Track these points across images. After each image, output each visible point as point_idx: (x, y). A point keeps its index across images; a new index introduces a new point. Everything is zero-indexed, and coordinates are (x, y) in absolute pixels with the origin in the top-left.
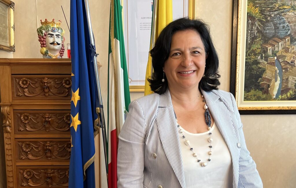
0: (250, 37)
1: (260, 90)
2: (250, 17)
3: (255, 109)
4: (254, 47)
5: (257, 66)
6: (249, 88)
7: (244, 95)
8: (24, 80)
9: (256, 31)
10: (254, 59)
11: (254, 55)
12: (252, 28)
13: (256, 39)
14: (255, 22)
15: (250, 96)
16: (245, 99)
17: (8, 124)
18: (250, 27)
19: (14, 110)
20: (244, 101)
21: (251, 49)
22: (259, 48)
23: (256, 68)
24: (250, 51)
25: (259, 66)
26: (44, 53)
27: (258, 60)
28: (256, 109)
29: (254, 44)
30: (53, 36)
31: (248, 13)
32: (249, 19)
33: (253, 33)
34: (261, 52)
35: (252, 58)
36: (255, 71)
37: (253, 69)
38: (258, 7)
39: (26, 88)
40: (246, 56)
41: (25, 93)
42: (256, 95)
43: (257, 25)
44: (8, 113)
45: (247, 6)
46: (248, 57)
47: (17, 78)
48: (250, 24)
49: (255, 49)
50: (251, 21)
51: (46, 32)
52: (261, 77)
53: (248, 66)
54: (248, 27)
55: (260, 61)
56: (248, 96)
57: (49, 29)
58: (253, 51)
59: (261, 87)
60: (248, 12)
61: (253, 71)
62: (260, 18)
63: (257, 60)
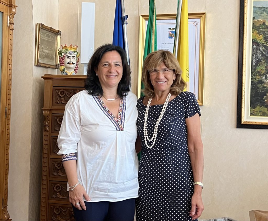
0: (255, 60)
1: (265, 107)
2: (254, 42)
3: (260, 124)
4: (259, 69)
5: (262, 85)
6: (255, 105)
7: (250, 111)
8: (62, 91)
9: (261, 55)
10: (259, 79)
11: (259, 75)
12: (257, 52)
13: (261, 61)
14: (260, 47)
15: (256, 112)
16: (251, 114)
17: (47, 125)
18: (255, 51)
19: (52, 114)
20: (250, 116)
21: (256, 70)
22: (264, 70)
23: (261, 87)
24: (255, 72)
25: (264, 85)
26: (62, 70)
27: (263, 80)
28: (262, 124)
29: (259, 66)
30: (69, 57)
31: (253, 40)
32: (254, 45)
33: (258, 57)
34: (265, 73)
35: (257, 78)
36: (260, 90)
37: (258, 88)
38: (261, 34)
39: (63, 97)
40: (252, 76)
41: (62, 101)
42: (261, 111)
43: (261, 50)
44: (48, 116)
45: (252, 34)
46: (254, 77)
47: (57, 89)
48: (255, 49)
49: (260, 70)
50: (256, 46)
51: (65, 55)
52: (266, 95)
53: (254, 85)
54: (253, 51)
55: (265, 81)
56: (254, 112)
57: (67, 52)
58: (258, 72)
59: (266, 104)
60: (253, 38)
61: (258, 89)
62: (264, 44)
63: (261, 80)
